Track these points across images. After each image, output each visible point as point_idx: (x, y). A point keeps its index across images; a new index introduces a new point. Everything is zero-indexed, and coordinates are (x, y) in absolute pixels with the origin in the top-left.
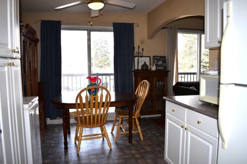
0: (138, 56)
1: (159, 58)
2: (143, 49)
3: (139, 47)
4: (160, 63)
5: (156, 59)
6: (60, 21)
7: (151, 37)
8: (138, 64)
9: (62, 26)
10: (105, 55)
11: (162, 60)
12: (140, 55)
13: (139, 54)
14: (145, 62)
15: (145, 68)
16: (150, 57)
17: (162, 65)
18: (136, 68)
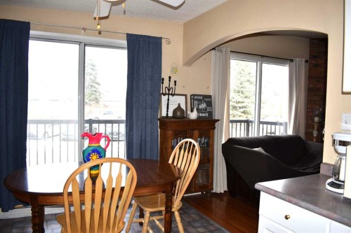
0: (169, 94)
1: (201, 98)
2: (175, 82)
3: (170, 78)
4: (203, 106)
5: (196, 100)
6: (29, 23)
7: (189, 62)
8: (168, 108)
9: (32, 32)
10: (92, 86)
11: (205, 102)
12: (170, 92)
13: (169, 90)
14: (179, 104)
15: (179, 114)
16: (186, 95)
17: (206, 109)
18: (164, 114)
